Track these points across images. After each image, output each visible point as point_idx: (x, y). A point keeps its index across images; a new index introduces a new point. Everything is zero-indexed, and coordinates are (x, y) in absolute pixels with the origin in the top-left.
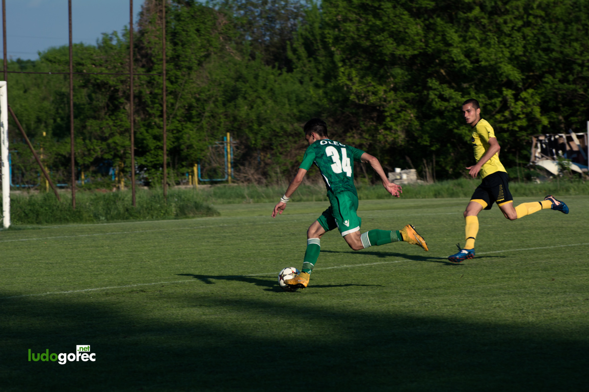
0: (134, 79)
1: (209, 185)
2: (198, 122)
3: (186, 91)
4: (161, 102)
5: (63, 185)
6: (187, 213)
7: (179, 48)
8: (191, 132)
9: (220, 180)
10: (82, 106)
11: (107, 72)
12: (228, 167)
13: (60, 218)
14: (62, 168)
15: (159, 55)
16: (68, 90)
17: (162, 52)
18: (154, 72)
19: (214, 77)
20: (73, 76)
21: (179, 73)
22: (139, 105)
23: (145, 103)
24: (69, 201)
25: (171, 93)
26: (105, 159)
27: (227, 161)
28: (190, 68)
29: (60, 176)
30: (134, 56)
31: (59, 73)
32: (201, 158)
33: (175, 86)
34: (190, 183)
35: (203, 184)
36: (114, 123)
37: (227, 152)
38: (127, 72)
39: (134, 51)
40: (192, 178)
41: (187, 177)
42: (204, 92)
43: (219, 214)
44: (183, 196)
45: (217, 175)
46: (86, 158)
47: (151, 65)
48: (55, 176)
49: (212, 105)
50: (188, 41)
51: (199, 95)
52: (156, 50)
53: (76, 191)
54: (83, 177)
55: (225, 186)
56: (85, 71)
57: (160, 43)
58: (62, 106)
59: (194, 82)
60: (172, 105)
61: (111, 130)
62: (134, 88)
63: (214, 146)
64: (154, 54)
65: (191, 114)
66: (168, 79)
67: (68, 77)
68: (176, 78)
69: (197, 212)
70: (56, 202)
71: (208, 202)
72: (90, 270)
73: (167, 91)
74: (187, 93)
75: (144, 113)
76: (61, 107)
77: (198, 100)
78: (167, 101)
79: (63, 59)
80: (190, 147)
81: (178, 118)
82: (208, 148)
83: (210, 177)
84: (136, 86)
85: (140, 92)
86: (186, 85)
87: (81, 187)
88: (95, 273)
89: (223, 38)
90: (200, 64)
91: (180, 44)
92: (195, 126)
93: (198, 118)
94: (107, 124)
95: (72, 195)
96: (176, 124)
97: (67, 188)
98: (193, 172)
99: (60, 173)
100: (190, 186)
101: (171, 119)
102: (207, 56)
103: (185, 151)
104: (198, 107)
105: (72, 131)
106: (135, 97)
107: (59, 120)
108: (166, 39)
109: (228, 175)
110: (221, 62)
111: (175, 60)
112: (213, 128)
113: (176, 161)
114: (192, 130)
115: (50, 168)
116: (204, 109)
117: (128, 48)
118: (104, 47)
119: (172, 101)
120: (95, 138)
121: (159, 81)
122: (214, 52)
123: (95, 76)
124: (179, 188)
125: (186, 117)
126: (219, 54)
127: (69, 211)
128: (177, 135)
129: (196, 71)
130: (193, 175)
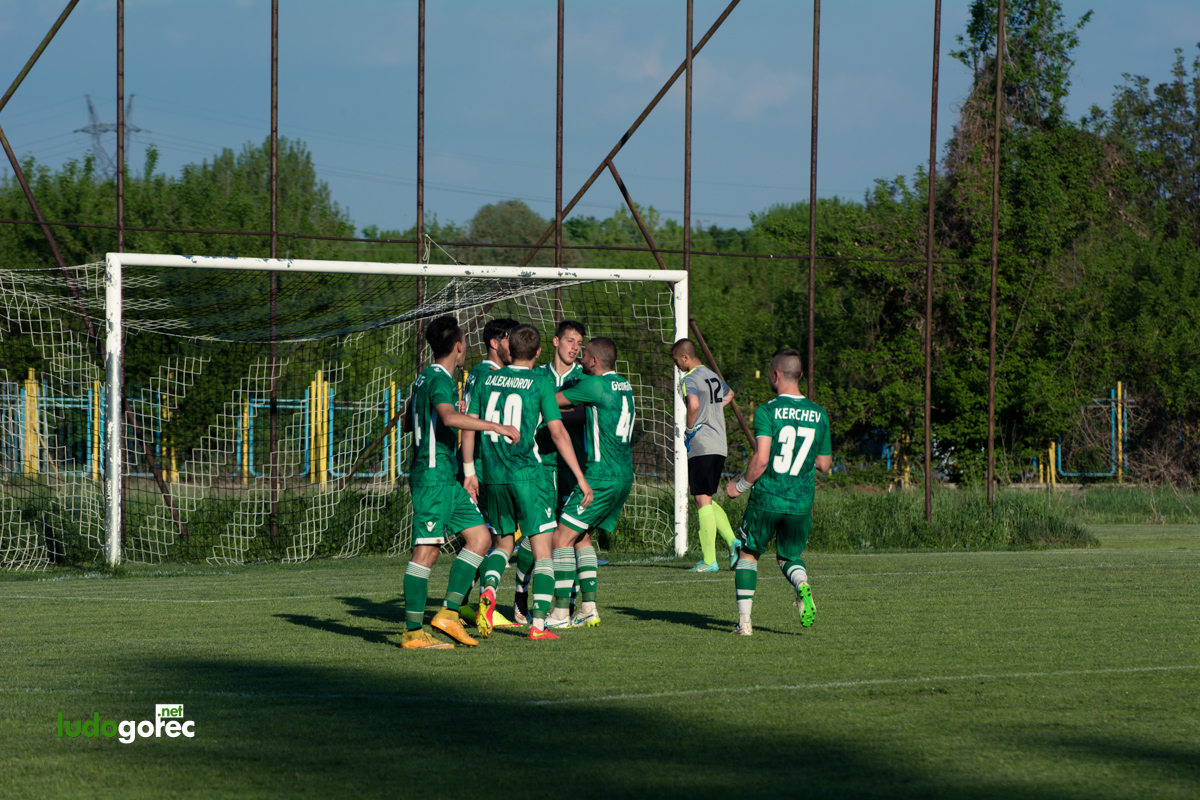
0: (934, 271)
1: (1079, 486)
2: (1059, 359)
3: (1037, 296)
4: (987, 318)
6: (1032, 538)
7: (1027, 211)
8: (1044, 377)
9: (1100, 474)
10: (833, 323)
11: (882, 255)
12: (1117, 450)
15: (985, 225)
16: (805, 291)
17: (992, 220)
18: (976, 259)
19: (1094, 269)
20: (815, 264)
21: (1024, 261)
22: (943, 323)
23: (954, 318)
25: (1007, 300)
26: (874, 427)
27: (1117, 437)
28: (1046, 252)
30: (935, 226)
31: (790, 256)
32: (1064, 429)
33: (1016, 286)
34: (1041, 480)
35: (1065, 482)
36: (894, 355)
37: (1116, 418)
38: (922, 257)
39: (936, 216)
40: (1045, 469)
41: (1035, 469)
42: (1072, 299)
43: (1097, 544)
44: (1025, 506)
45: (1096, 465)
46: (839, 425)
47: (969, 244)
49: (1089, 326)
50: (1044, 198)
51: (1062, 304)
52: (979, 214)
55: (1111, 487)
56: (839, 253)
57: (988, 201)
58: (794, 320)
59: (1052, 280)
60: (1009, 323)
61: (887, 369)
62: (935, 289)
63: (1091, 407)
64: (975, 222)
65: (1046, 342)
66: (1001, 273)
67: (806, 263)
68: (1017, 271)
69: (1053, 538)
71: (1075, 518)
72: (839, 645)
73: (998, 295)
74: (1038, 301)
75: (952, 339)
76: (791, 323)
77: (1060, 315)
78: (999, 317)
79: (798, 228)
80: (1042, 407)
81: (1019, 350)
82: (1078, 411)
83: (1081, 469)
84: (938, 286)
85: (946, 298)
86: (1037, 284)
87: (826, 480)
88: (850, 651)
89: (1113, 193)
90: (1066, 244)
91: (1028, 203)
92: (1051, 366)
93: (1058, 351)
94: (880, 358)
96: (1016, 361)
98: (1047, 456)
100: (1041, 484)
101: (1005, 350)
102: (1083, 228)
103: (1033, 414)
104: (1059, 330)
105: (811, 371)
106: (935, 306)
108: (1000, 195)
109: (1116, 464)
110: (1110, 241)
111: (1017, 234)
112: (1089, 371)
113: (1014, 435)
114: (1047, 374)
116: (1072, 333)
117: (925, 209)
118: (878, 207)
119: (1008, 315)
120: (856, 385)
121: (984, 275)
122: (1094, 220)
123: (859, 264)
124: (1019, 489)
125: (1035, 347)
126: (1106, 226)
128: (1017, 383)
129: (1058, 258)
130: (1046, 464)
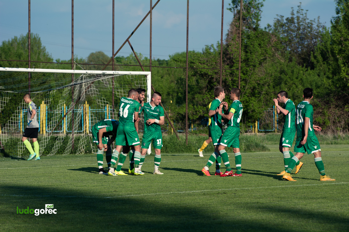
0: (222, 72)
1: (264, 134)
2: (258, 97)
3: (252, 79)
4: (238, 85)
5: (181, 131)
6: (251, 149)
7: (249, 54)
8: (254, 102)
9: (270, 130)
10: (193, 87)
11: (207, 67)
12: (275, 123)
13: (179, 150)
14: (181, 122)
15: (237, 58)
16: (185, 78)
17: (239, 57)
18: (234, 68)
19: (268, 71)
20: (188, 69)
21: (248, 69)
22: (225, 87)
23: (228, 85)
24: (184, 141)
25: (243, 80)
26: (205, 117)
27: (275, 120)
28: (254, 66)
29: (179, 126)
30: (223, 59)
31: (181, 67)
32: (260, 117)
33: (246, 76)
34: (253, 132)
35: (260, 133)
36: (211, 96)
37: (275, 114)
38: (219, 68)
39: (223, 56)
40: (254, 129)
41: (251, 129)
42: (262, 80)
43: (269, 150)
44: (249, 139)
45: (269, 128)
46: (195, 116)
47: (232, 64)
48: (176, 126)
49: (267, 87)
50: (254, 51)
51: (259, 81)
52: (235, 55)
53: (188, 134)
54: (192, 127)
55: (273, 134)
56: (195, 67)
57: (238, 51)
58: (182, 86)
59: (256, 74)
60: (244, 87)
61: (209, 100)
62: (223, 77)
63: (267, 111)
64: (234, 57)
65: (255, 92)
66: (242, 72)
67: (185, 69)
68: (246, 72)
69: (257, 149)
70: (177, 141)
71: (263, 143)
72: (195, 180)
73: (241, 78)
74: (252, 80)
75: (228, 91)
76: (181, 87)
77: (259, 84)
78: (241, 85)
79: (183, 59)
80: (253, 111)
81: (247, 95)
82: (264, 112)
83: (265, 129)
84: (224, 76)
85: (226, 79)
86: (252, 75)
87: (191, 132)
88: (198, 182)
89: (274, 49)
90: (260, 64)
91: (249, 52)
92: (256, 99)
93: (258, 95)
94: (207, 97)
95: (186, 137)
96: (246, 98)
97: (183, 133)
98: (255, 125)
99: (180, 124)
100: (253, 133)
101: (243, 95)
102: (265, 59)
103: (251, 113)
104: (258, 89)
105: (187, 101)
106: (223, 82)
107: (179, 94)
108: (241, 50)
109: (275, 128)
110: (273, 63)
111: (246, 61)
112: (267, 100)
113: (245, 119)
114: (255, 101)
115: (174, 121)
116: (262, 90)
117: (220, 54)
118: (206, 53)
119: (244, 84)
120: (200, 105)
121: (237, 73)
122: (268, 57)
123: (200, 70)
124: (247, 135)
125: (251, 93)
126: (272, 58)
127: (184, 146)
128: (246, 104)
129: (258, 68)
130: (255, 127)
